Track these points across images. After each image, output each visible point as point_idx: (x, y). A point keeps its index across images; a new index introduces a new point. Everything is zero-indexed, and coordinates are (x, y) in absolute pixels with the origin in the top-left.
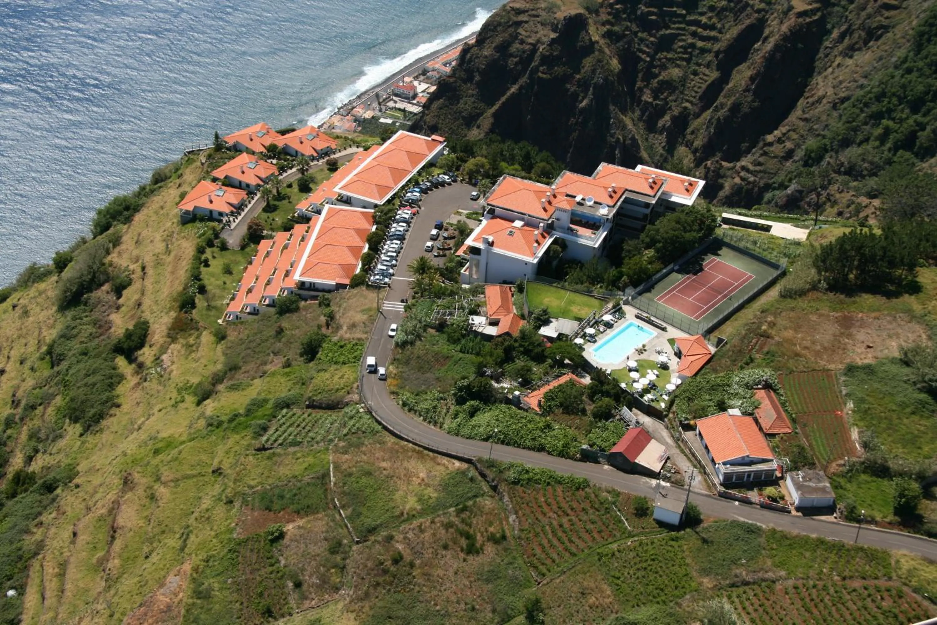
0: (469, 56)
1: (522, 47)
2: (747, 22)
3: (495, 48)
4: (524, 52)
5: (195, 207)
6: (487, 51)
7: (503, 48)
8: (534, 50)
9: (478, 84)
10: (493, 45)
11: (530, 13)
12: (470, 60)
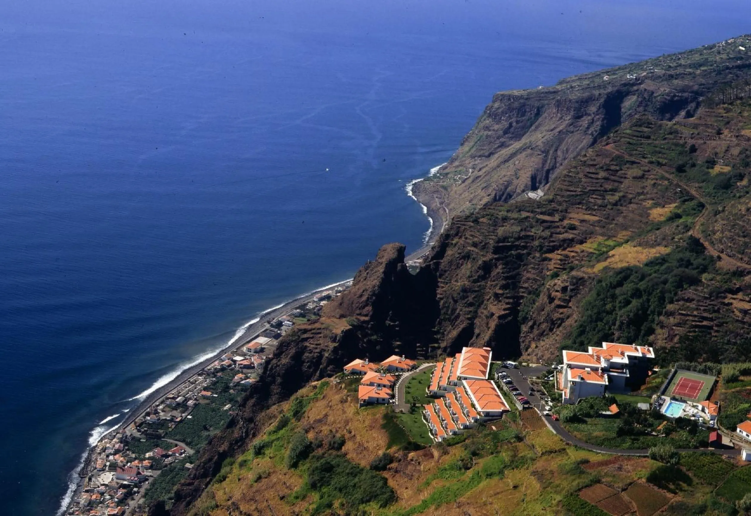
0: (270, 366)
1: (311, 355)
2: (462, 326)
3: (291, 357)
4: (314, 358)
5: (369, 397)
6: (285, 360)
7: (298, 357)
8: (321, 356)
9: (281, 384)
10: (289, 357)
11: (313, 331)
12: (272, 369)
